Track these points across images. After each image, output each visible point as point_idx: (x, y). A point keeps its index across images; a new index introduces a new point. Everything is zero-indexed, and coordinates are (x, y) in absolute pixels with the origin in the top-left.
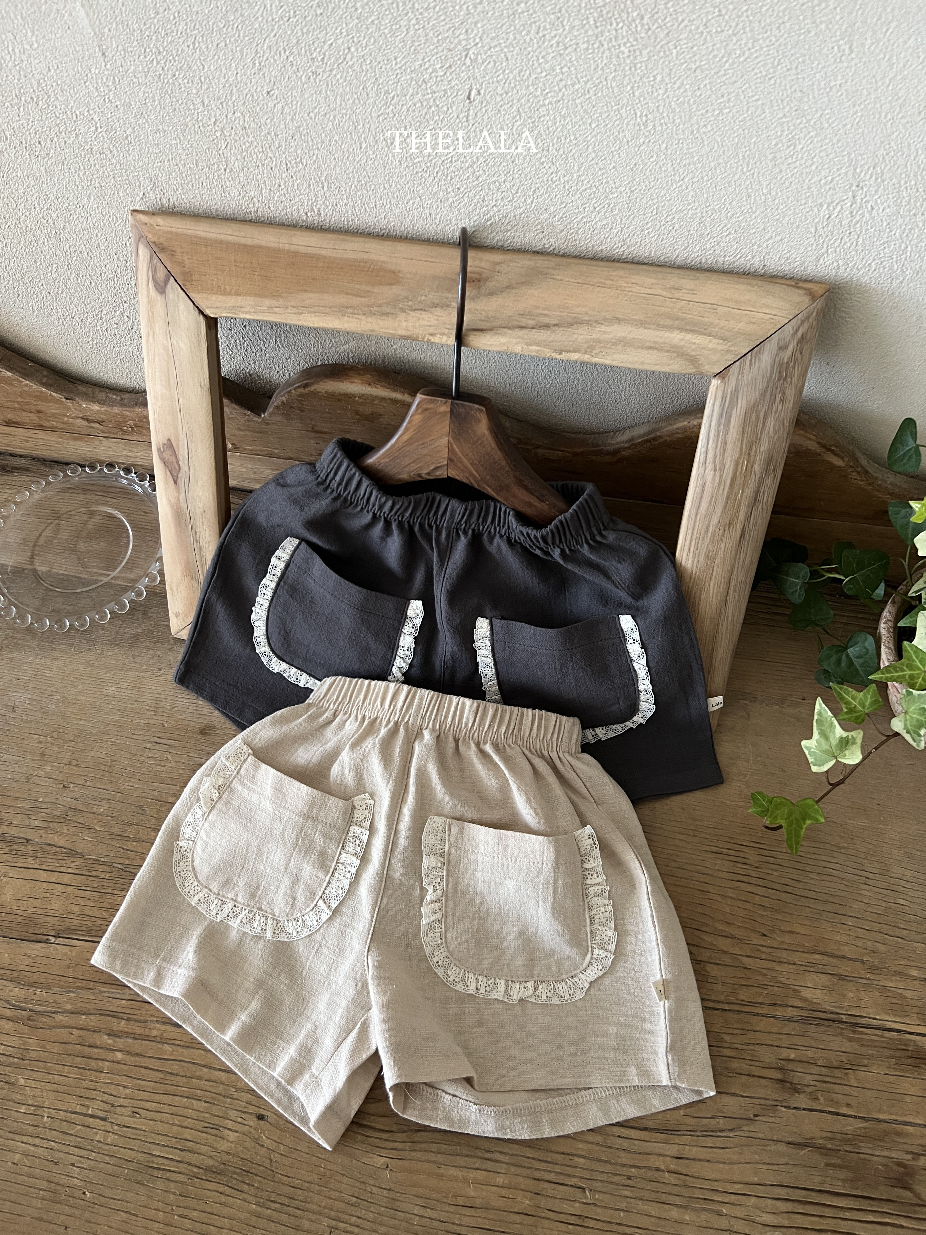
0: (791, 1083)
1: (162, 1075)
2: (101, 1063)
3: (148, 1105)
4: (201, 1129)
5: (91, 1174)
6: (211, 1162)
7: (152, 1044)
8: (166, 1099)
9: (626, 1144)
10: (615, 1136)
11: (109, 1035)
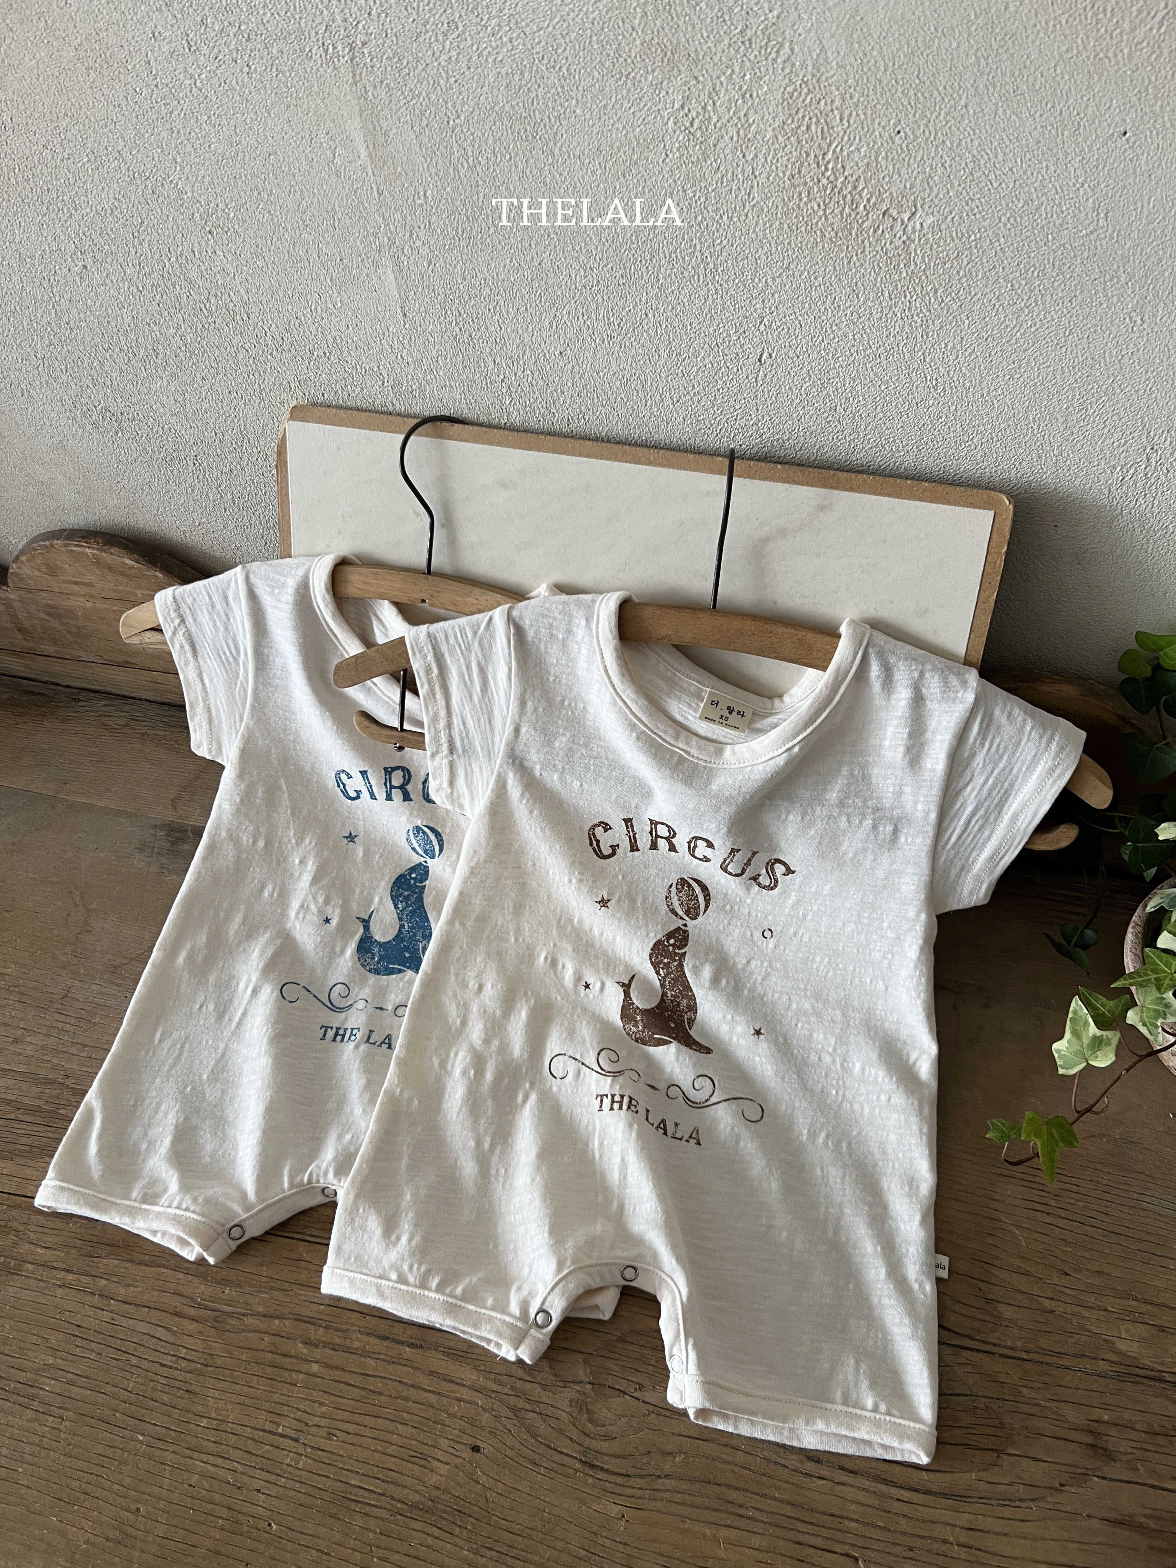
0: (1105, 1450)
1: (363, 1393)
2: (295, 1375)
3: (346, 1427)
4: (407, 1458)
5: (277, 1503)
6: (417, 1497)
7: (354, 1357)
8: (368, 1421)
9: (907, 1509)
10: (893, 1498)
11: (305, 1343)
